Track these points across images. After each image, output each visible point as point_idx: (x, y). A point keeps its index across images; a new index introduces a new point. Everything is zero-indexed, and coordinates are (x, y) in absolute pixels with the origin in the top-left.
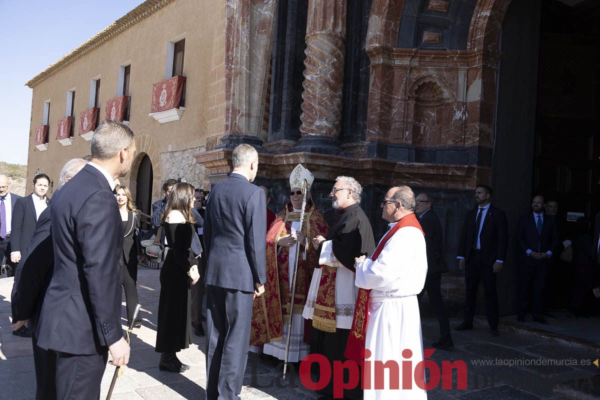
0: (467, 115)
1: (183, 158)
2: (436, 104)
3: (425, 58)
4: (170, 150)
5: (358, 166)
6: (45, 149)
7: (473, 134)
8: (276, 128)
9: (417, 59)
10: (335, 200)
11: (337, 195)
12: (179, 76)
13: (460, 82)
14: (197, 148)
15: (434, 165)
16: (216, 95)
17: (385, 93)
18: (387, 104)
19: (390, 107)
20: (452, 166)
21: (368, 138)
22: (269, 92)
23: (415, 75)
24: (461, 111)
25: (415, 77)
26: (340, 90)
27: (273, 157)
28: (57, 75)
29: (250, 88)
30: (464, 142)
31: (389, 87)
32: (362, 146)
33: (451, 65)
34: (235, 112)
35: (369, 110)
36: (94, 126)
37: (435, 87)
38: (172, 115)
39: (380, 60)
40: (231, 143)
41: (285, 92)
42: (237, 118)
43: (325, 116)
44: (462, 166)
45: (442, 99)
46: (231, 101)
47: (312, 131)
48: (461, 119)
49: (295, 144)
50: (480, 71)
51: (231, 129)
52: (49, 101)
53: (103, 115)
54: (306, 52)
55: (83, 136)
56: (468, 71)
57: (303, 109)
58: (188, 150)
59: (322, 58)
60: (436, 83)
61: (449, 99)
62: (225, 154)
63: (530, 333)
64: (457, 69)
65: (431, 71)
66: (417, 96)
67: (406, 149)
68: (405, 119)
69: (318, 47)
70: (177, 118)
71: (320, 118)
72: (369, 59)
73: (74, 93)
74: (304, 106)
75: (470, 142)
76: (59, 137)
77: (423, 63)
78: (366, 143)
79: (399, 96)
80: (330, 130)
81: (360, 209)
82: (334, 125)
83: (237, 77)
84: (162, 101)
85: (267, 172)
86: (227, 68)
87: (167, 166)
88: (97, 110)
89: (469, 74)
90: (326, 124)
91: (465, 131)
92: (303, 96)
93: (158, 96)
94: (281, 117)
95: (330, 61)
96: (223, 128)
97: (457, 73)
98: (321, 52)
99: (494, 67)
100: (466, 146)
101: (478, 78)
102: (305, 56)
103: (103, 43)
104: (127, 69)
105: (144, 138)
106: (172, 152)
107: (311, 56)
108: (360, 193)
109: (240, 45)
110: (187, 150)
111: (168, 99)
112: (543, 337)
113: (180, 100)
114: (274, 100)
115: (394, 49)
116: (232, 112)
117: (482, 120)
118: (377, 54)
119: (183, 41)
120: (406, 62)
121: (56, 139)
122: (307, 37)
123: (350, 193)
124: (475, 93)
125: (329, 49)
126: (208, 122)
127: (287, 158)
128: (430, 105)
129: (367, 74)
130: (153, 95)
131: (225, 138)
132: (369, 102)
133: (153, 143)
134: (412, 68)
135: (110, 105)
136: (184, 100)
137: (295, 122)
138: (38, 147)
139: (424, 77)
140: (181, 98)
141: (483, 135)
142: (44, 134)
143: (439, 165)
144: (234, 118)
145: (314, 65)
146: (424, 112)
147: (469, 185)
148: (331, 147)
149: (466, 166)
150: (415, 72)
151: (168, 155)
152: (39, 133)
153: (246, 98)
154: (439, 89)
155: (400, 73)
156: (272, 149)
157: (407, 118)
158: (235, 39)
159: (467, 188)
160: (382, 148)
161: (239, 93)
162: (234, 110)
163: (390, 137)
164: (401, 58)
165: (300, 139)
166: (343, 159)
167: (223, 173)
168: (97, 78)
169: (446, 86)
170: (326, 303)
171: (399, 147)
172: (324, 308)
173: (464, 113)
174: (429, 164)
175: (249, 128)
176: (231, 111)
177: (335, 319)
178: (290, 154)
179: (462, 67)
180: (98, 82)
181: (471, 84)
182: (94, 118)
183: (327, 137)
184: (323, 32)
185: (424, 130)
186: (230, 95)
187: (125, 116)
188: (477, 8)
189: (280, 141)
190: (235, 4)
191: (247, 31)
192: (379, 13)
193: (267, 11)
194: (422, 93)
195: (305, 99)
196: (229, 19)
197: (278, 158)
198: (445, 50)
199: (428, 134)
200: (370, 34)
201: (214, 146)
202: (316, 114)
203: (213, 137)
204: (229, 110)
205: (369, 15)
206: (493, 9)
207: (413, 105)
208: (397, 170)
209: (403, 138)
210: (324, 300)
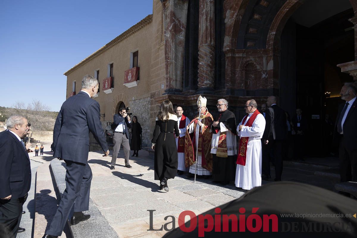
1: (140, 103)
2: (254, 72)
3: (248, 53)
4: (133, 99)
7: (270, 83)
8: (187, 85)
9: (245, 54)
12: (136, 67)
13: (264, 62)
14: (146, 98)
15: (255, 97)
16: (154, 74)
17: (232, 68)
18: (233, 72)
19: (235, 74)
21: (226, 88)
22: (183, 71)
23: (245, 60)
26: (214, 68)
29: (176, 69)
30: (267, 87)
31: (234, 66)
32: (224, 91)
33: (260, 55)
35: (226, 76)
37: (253, 65)
38: (134, 84)
39: (230, 55)
40: (169, 92)
41: (190, 70)
45: (256, 69)
46: (169, 75)
48: (265, 77)
49: (195, 91)
50: (272, 57)
51: (169, 86)
52: (75, 81)
53: (101, 86)
54: (199, 53)
56: (267, 58)
57: (199, 77)
58: (142, 99)
59: (206, 55)
60: (253, 63)
61: (260, 69)
62: (168, 96)
65: (252, 58)
66: (246, 69)
67: (242, 91)
69: (204, 51)
70: (136, 85)
71: (207, 80)
72: (225, 54)
74: (199, 75)
77: (248, 55)
78: (226, 89)
79: (238, 70)
80: (210, 85)
82: (212, 82)
83: (170, 65)
84: (129, 78)
86: (166, 61)
87: (132, 106)
90: (209, 82)
91: (267, 82)
92: (198, 71)
93: (127, 76)
94: (189, 81)
95: (209, 56)
96: (166, 86)
97: (263, 58)
98: (205, 53)
99: (278, 55)
100: (268, 89)
101: (271, 60)
102: (198, 55)
103: (100, 54)
104: (112, 66)
105: (121, 95)
106: (134, 100)
107: (201, 55)
109: (171, 52)
111: (132, 77)
114: (185, 73)
115: (236, 50)
117: (274, 78)
118: (229, 52)
119: (137, 52)
120: (241, 55)
122: (200, 47)
123: (226, 105)
124: (271, 66)
125: (209, 51)
128: (251, 72)
129: (225, 61)
130: (125, 76)
131: (166, 90)
132: (226, 72)
133: (125, 96)
134: (243, 57)
136: (139, 77)
137: (195, 82)
139: (248, 61)
140: (138, 77)
141: (275, 83)
143: (258, 97)
144: (170, 82)
145: (203, 58)
146: (249, 76)
151: (133, 102)
153: (175, 73)
154: (255, 66)
155: (239, 59)
156: (186, 94)
157: (242, 78)
160: (232, 91)
161: (172, 71)
163: (235, 86)
164: (238, 53)
165: (198, 89)
168: (98, 70)
169: (258, 64)
171: (240, 91)
172: (223, 149)
173: (266, 75)
174: (253, 97)
175: (176, 85)
176: (169, 79)
177: (227, 152)
178: (195, 95)
179: (264, 56)
180: (98, 72)
181: (269, 62)
183: (209, 88)
184: (206, 44)
185: (249, 83)
186: (168, 72)
187: (112, 86)
188: (270, 31)
189: (189, 91)
190: (168, 35)
191: (174, 46)
192: (228, 36)
193: (182, 37)
194: (248, 67)
195: (200, 72)
196: (166, 41)
197: (189, 97)
198: (257, 49)
199: (251, 85)
200: (225, 44)
201: (154, 96)
202: (205, 78)
203: (154, 92)
204: (168, 79)
205: (224, 37)
206: (277, 31)
207: (244, 73)
208: (239, 100)
209: (241, 87)
210: (222, 146)
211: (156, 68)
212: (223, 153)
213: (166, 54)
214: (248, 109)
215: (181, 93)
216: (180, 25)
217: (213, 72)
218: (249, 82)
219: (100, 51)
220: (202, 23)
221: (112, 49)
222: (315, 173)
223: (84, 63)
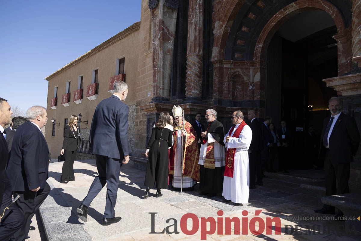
2: (241, 83)
3: (236, 64)
6: (55, 108)
7: (257, 95)
8: (174, 94)
9: (233, 65)
12: (122, 74)
13: (251, 74)
14: (131, 105)
16: (141, 82)
17: (220, 79)
18: (221, 83)
19: (223, 85)
20: (249, 108)
22: (171, 80)
23: (232, 71)
24: (252, 85)
25: (232, 72)
26: (202, 78)
28: (61, 75)
29: (164, 78)
30: (254, 98)
31: (222, 76)
32: (211, 101)
33: (247, 67)
34: (158, 87)
35: (214, 86)
36: (81, 97)
37: (240, 76)
39: (218, 65)
40: (156, 100)
41: (178, 79)
42: (159, 90)
43: (196, 88)
45: (244, 81)
46: (156, 83)
47: (191, 95)
48: (252, 89)
49: (183, 100)
50: (259, 69)
51: (156, 95)
52: (57, 86)
53: (85, 92)
54: (187, 62)
55: (75, 102)
56: (254, 70)
57: (186, 86)
59: (194, 65)
60: (241, 74)
61: (247, 81)
62: (155, 105)
63: (285, 176)
64: (250, 69)
65: (239, 69)
66: (233, 80)
67: (230, 102)
69: (192, 60)
71: (194, 89)
72: (213, 65)
73: (70, 83)
74: (187, 84)
76: (63, 102)
77: (235, 66)
78: (213, 99)
79: (226, 80)
80: (198, 94)
82: (200, 92)
83: (158, 73)
86: (154, 69)
88: (82, 90)
89: (255, 71)
90: (197, 92)
91: (254, 94)
92: (186, 80)
94: (176, 90)
95: (197, 66)
96: (153, 94)
97: (250, 70)
98: (194, 62)
99: (265, 68)
100: (254, 100)
101: (258, 72)
102: (186, 64)
103: (84, 60)
104: (96, 72)
107: (189, 64)
109: (159, 60)
114: (173, 82)
115: (224, 61)
116: (156, 88)
117: (260, 89)
118: (217, 63)
119: (124, 58)
120: (228, 66)
121: (62, 103)
122: (188, 56)
123: (213, 116)
124: (257, 78)
125: (197, 61)
126: (137, 94)
129: (213, 71)
131: (153, 98)
132: (214, 83)
134: (231, 68)
135: (89, 88)
137: (183, 91)
138: (52, 107)
139: (236, 72)
141: (261, 95)
142: (55, 102)
143: (244, 108)
144: (157, 90)
145: (191, 67)
146: (237, 87)
148: (199, 101)
149: (255, 108)
150: (232, 70)
152: (52, 101)
153: (162, 82)
154: (242, 77)
155: (226, 70)
157: (230, 89)
158: (157, 57)
160: (220, 102)
161: (160, 80)
163: (223, 97)
164: (226, 64)
165: (186, 98)
168: (81, 75)
169: (245, 76)
170: (211, 158)
172: (210, 160)
173: (253, 87)
174: (240, 108)
175: (164, 94)
177: (214, 163)
178: (182, 105)
180: (82, 78)
181: (256, 74)
182: (80, 94)
183: (197, 97)
184: (194, 54)
185: (236, 94)
186: (155, 80)
187: (96, 92)
188: (257, 43)
189: (176, 100)
190: (157, 43)
191: (162, 54)
192: (217, 46)
193: (170, 45)
194: (235, 78)
195: (187, 82)
196: (154, 49)
198: (244, 61)
199: (238, 96)
200: (213, 54)
201: (140, 104)
202: (192, 88)
203: (140, 100)
204: (155, 87)
205: (213, 47)
206: (263, 44)
207: (232, 83)
208: (226, 110)
209: (228, 97)
210: (209, 157)
211: (143, 75)
212: (211, 164)
213: (154, 62)
214: (234, 119)
215: (168, 102)
216: (169, 34)
217: (201, 81)
219: (84, 56)
220: (190, 32)
221: (97, 55)
222: (301, 186)
223: (67, 68)
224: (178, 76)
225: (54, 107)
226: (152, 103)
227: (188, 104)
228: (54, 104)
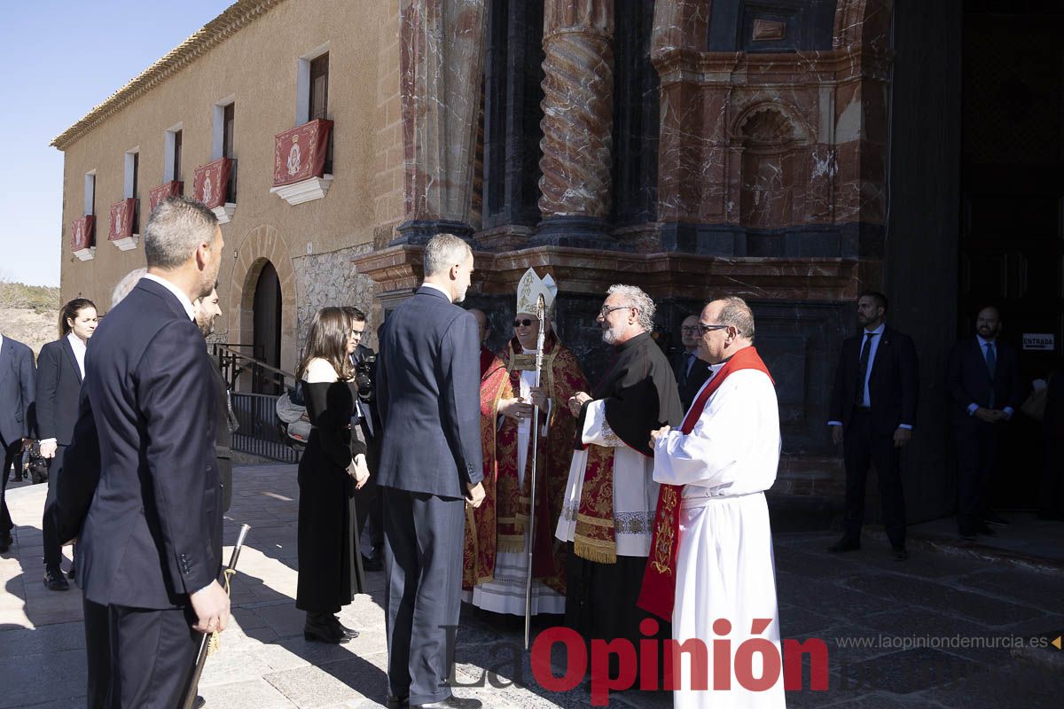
0: (837, 168)
1: (334, 266)
2: (781, 151)
3: (757, 67)
4: (310, 252)
5: (646, 267)
6: (90, 257)
7: (849, 201)
8: (496, 205)
9: (744, 71)
10: (608, 328)
11: (610, 318)
12: (320, 120)
13: (822, 109)
14: (357, 247)
15: (781, 259)
16: (387, 151)
17: (688, 135)
18: (693, 154)
19: (699, 159)
20: (812, 260)
21: (661, 217)
22: (481, 141)
23: (742, 100)
24: (825, 161)
25: (741, 102)
26: (608, 131)
27: (492, 257)
28: (105, 126)
29: (446, 136)
30: (834, 217)
31: (694, 124)
32: (650, 231)
33: (805, 79)
34: (422, 178)
35: (661, 166)
37: (777, 120)
38: (312, 189)
39: (677, 76)
40: (416, 234)
41: (509, 141)
42: (427, 189)
43: (582, 180)
44: (831, 259)
45: (791, 140)
46: (414, 160)
47: (561, 208)
48: (826, 175)
49: (530, 231)
50: (859, 87)
51: (416, 210)
52: (93, 171)
54: (544, 67)
56: (836, 89)
57: (543, 169)
58: (342, 251)
59: (574, 76)
60: (779, 112)
61: (804, 140)
62: (407, 254)
63: (963, 553)
64: (817, 86)
65: (771, 92)
66: (747, 136)
67: (730, 233)
68: (727, 180)
69: (566, 56)
70: (320, 194)
71: (575, 184)
72: (657, 74)
73: (136, 156)
74: (545, 163)
75: (845, 215)
76: (113, 235)
77: (754, 77)
78: (658, 225)
79: (713, 139)
80: (593, 205)
81: (651, 342)
82: (598, 194)
83: (423, 115)
84: (293, 165)
85: (483, 284)
86: (404, 100)
87: (307, 280)
88: (178, 187)
89: (839, 96)
90: (585, 195)
91: (834, 197)
92: (541, 146)
93: (284, 157)
94: (503, 186)
95: (588, 80)
96: (403, 209)
97: (817, 92)
98: (571, 66)
99: (882, 79)
100: (836, 224)
101: (854, 99)
102: (543, 74)
103: (184, 66)
104: (229, 111)
105: (263, 231)
106: (314, 256)
107: (553, 74)
108: (651, 314)
109: (426, 59)
110: (340, 250)
111: (303, 161)
112: (987, 558)
113: (323, 162)
114: (491, 153)
115: (703, 55)
116: (417, 179)
117: (863, 176)
118: (672, 64)
119: (325, 57)
120: (724, 77)
121: (109, 239)
123: (634, 314)
124: (851, 126)
125: (585, 59)
126: (376, 199)
127: (518, 258)
128: (768, 152)
129: (656, 102)
130: (276, 155)
131: (406, 227)
132: (661, 152)
134: (734, 87)
135: (202, 175)
136: (332, 162)
137: (529, 194)
138: (77, 254)
139: (757, 104)
140: (326, 159)
141: (866, 201)
142: (87, 231)
143: (790, 259)
144: (420, 191)
145: (560, 88)
146: (761, 166)
147: (845, 293)
148: (596, 235)
149: (839, 259)
150: (740, 94)
151: (307, 262)
152: (79, 229)
153: (440, 155)
154: (786, 123)
155: (715, 96)
156: (492, 242)
157: (730, 178)
158: (417, 49)
159: (842, 298)
160: (686, 234)
161: (428, 145)
162: (420, 176)
163: (700, 213)
164: (715, 69)
165: (540, 224)
166: (617, 257)
167: (406, 289)
168: (176, 128)
169: (797, 118)
170: (598, 513)
171: (719, 231)
172: (595, 521)
173: (831, 165)
174: (772, 259)
175: (447, 206)
176: (414, 177)
177: (614, 539)
178: (523, 250)
179: (824, 82)
180: (178, 137)
181: (842, 112)
183: (587, 217)
184: (574, 29)
185: (761, 198)
186: (412, 149)
187: (228, 195)
189: (504, 228)
191: (437, 34)
194: (754, 131)
195: (546, 151)
196: (404, 12)
197: (501, 258)
198: (794, 52)
199: (768, 205)
200: (658, 29)
202: (567, 176)
203: (385, 225)
204: (411, 176)
207: (739, 154)
208: (714, 271)
209: (723, 214)
210: (593, 507)
212: (597, 543)
213: (405, 68)
217: (603, 149)
218: (758, 193)
219: (182, 52)
221: (229, 46)
223: (124, 99)
224: (510, 129)
225: (86, 250)
226: (393, 249)
227: (544, 248)
228: (84, 242)
